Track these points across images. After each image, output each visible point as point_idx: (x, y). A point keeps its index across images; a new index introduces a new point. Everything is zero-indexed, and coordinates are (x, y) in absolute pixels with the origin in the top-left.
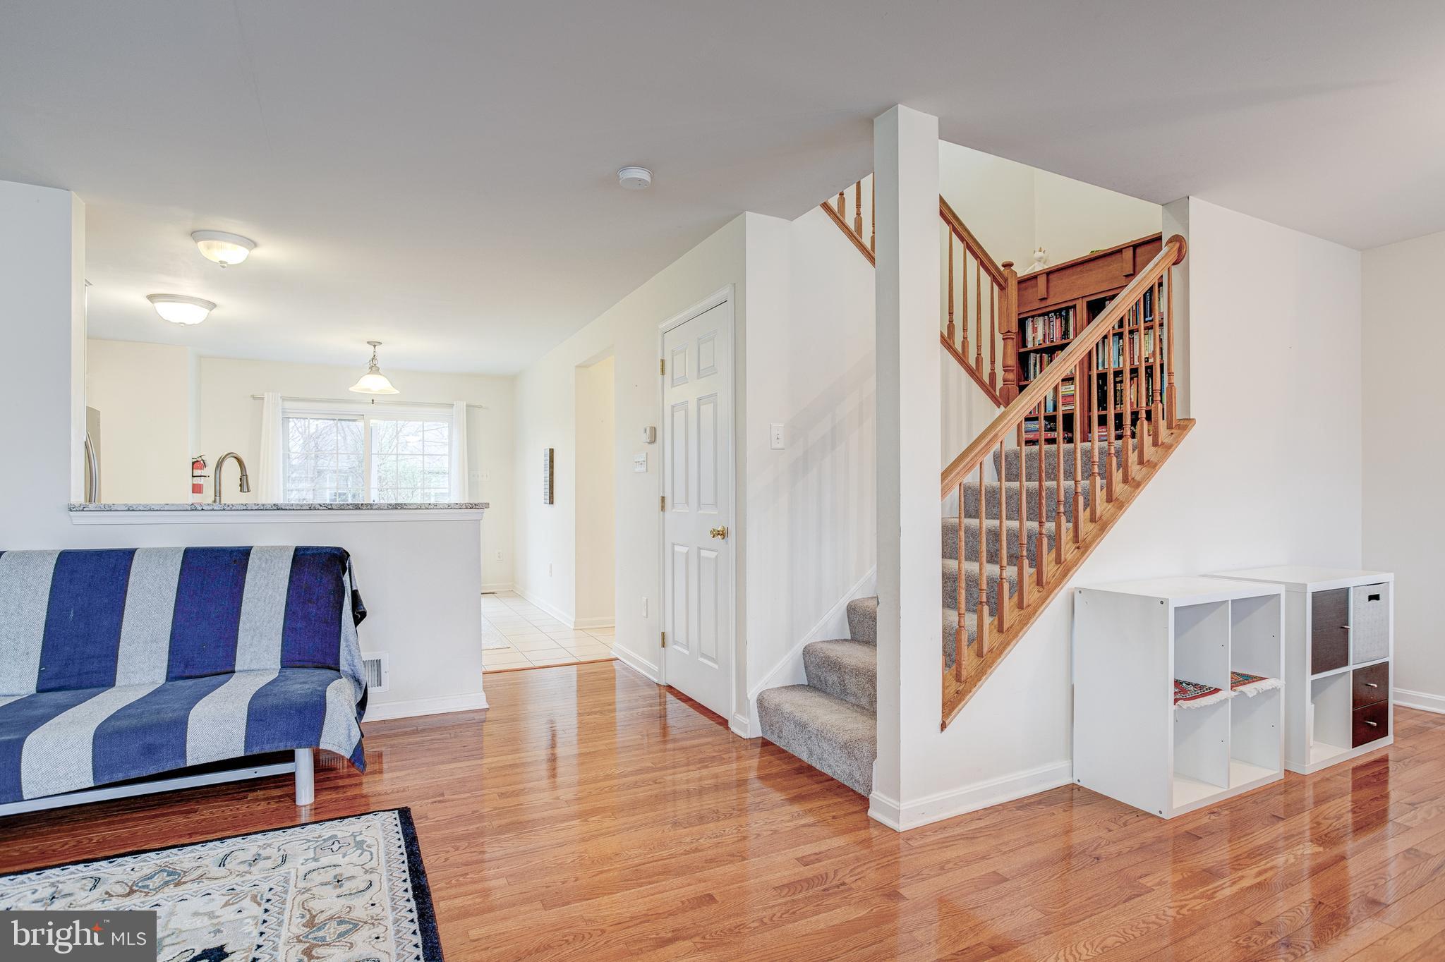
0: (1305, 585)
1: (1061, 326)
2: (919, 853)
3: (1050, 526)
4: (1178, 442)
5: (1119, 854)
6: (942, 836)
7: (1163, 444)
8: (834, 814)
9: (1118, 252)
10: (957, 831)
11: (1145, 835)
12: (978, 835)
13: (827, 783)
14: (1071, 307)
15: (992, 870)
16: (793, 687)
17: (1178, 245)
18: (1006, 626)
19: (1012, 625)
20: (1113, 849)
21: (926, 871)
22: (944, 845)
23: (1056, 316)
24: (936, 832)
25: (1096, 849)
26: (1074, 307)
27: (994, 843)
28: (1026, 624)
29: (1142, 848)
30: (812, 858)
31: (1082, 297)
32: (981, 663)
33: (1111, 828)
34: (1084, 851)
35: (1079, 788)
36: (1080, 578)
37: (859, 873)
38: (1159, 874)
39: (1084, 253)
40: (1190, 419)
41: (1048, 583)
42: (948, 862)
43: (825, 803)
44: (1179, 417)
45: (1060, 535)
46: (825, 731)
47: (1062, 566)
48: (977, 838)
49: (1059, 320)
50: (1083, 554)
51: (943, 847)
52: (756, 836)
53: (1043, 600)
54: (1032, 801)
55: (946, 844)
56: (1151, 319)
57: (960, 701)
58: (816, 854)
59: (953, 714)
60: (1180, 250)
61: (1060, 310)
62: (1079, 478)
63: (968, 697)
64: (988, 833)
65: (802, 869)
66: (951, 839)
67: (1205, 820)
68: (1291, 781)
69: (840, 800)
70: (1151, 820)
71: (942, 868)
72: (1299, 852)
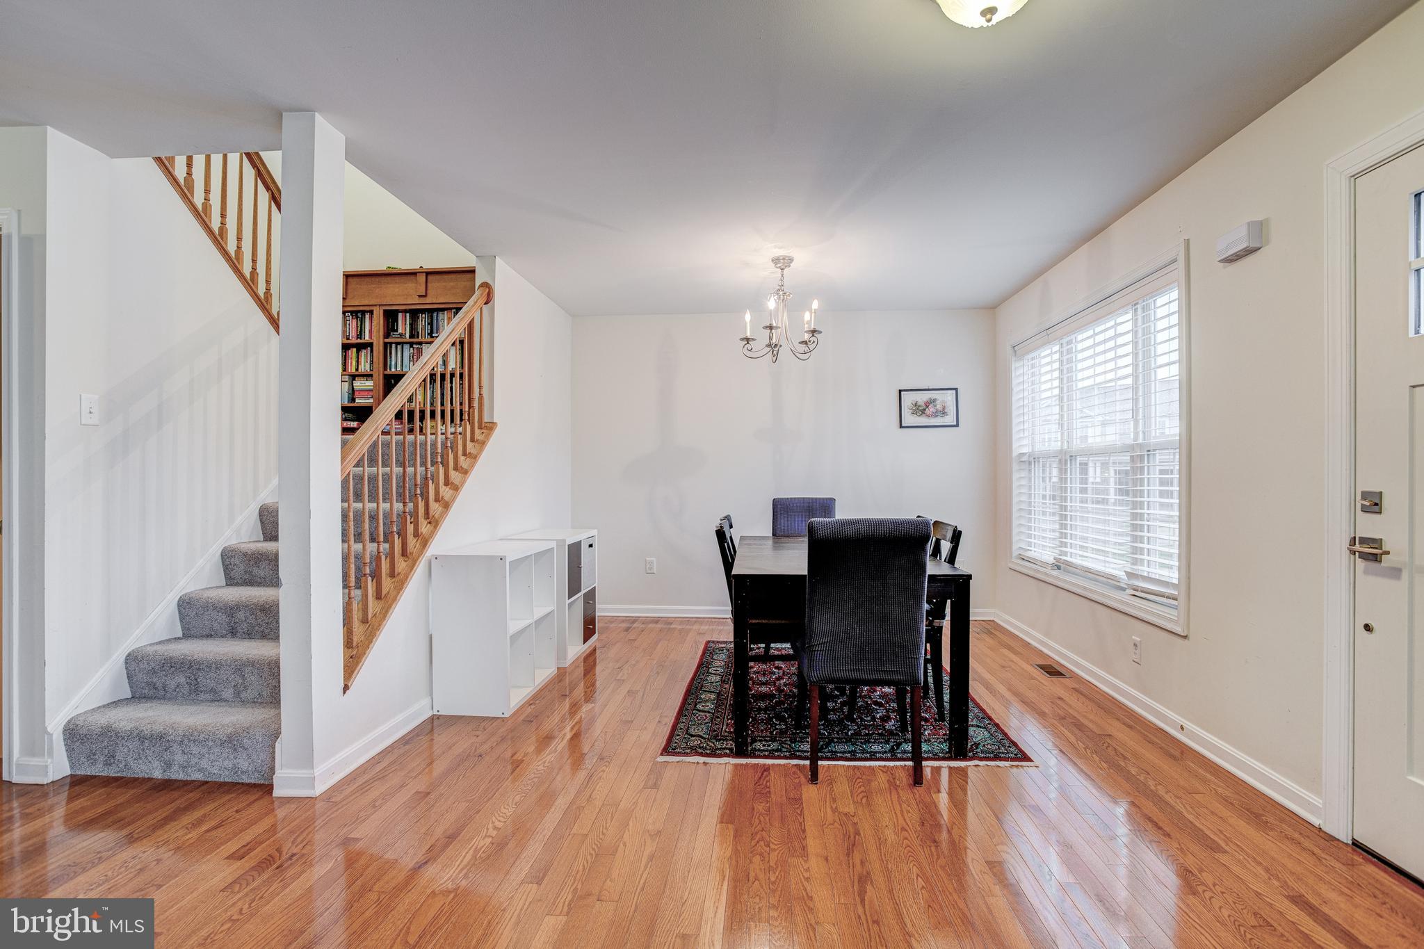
0: (564, 541)
1: (357, 327)
2: (346, 805)
3: (410, 505)
4: (488, 439)
5: (492, 748)
6: (357, 785)
7: (477, 440)
8: (235, 809)
9: (412, 274)
10: (366, 777)
11: (501, 730)
12: (386, 773)
13: (203, 788)
14: (367, 312)
15: (413, 792)
16: (116, 704)
17: (487, 290)
18: (384, 592)
19: (388, 592)
20: (486, 747)
21: (362, 814)
22: (364, 790)
23: (353, 316)
24: (348, 785)
25: (475, 750)
26: (371, 312)
27: (403, 774)
28: (401, 589)
29: (503, 739)
30: (242, 850)
31: (380, 305)
32: (368, 628)
33: (477, 734)
34: (469, 755)
35: (439, 717)
36: (434, 549)
37: (302, 841)
38: (522, 750)
39: (382, 267)
40: (493, 423)
41: (411, 554)
42: (375, 801)
43: (216, 804)
44: (486, 421)
45: (418, 513)
46: (196, 733)
47: (420, 539)
48: (386, 776)
49: (355, 321)
50: (435, 527)
51: (364, 792)
52: (156, 862)
53: (412, 567)
54: (411, 735)
55: (366, 789)
56: (437, 335)
57: (358, 663)
58: (244, 846)
59: (354, 676)
60: (489, 294)
61: (356, 312)
62: (429, 466)
63: (364, 658)
64: (394, 769)
65: (239, 863)
66: (366, 784)
67: (529, 710)
68: (561, 673)
69: (233, 795)
70: (499, 720)
71: (374, 806)
72: (584, 710)
